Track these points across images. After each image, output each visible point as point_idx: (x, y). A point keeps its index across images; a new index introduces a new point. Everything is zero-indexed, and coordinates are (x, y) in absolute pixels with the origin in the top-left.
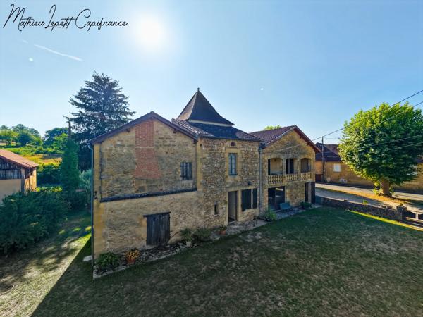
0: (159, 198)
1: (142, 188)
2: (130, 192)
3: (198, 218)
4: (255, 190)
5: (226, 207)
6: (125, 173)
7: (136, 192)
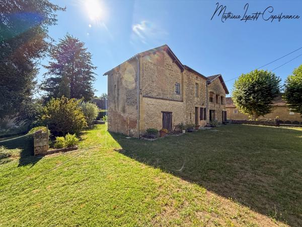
0: (168, 102)
1: (159, 94)
2: (154, 95)
3: (184, 119)
4: (205, 109)
5: (194, 115)
6: (152, 81)
7: (157, 95)
